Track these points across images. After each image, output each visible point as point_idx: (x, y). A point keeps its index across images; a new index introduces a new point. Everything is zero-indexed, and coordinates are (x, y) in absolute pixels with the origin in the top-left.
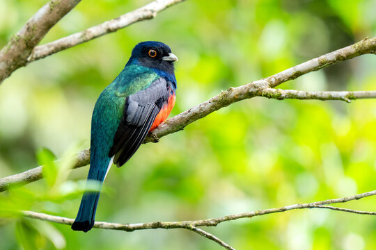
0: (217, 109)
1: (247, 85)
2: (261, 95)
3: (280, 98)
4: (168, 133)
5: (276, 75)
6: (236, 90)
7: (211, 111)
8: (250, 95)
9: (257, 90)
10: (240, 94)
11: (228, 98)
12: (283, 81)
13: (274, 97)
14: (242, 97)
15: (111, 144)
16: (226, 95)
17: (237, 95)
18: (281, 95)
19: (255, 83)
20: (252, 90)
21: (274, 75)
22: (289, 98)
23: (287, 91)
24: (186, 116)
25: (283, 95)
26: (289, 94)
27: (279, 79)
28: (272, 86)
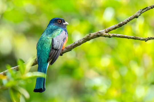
0: (85, 42)
1: (97, 32)
2: (102, 36)
3: (110, 37)
4: (66, 52)
5: (108, 28)
6: (92, 34)
7: (83, 43)
8: (98, 36)
9: (101, 34)
10: (94, 36)
11: (89, 38)
12: (111, 30)
13: (107, 37)
14: (95, 37)
15: (48, 57)
16: (88, 36)
17: (93, 36)
18: (110, 36)
19: (100, 31)
20: (99, 34)
21: (107, 28)
22: (113, 37)
23: (113, 34)
24: (73, 45)
25: (111, 36)
26: (113, 35)
27: (109, 30)
28: (106, 32)
